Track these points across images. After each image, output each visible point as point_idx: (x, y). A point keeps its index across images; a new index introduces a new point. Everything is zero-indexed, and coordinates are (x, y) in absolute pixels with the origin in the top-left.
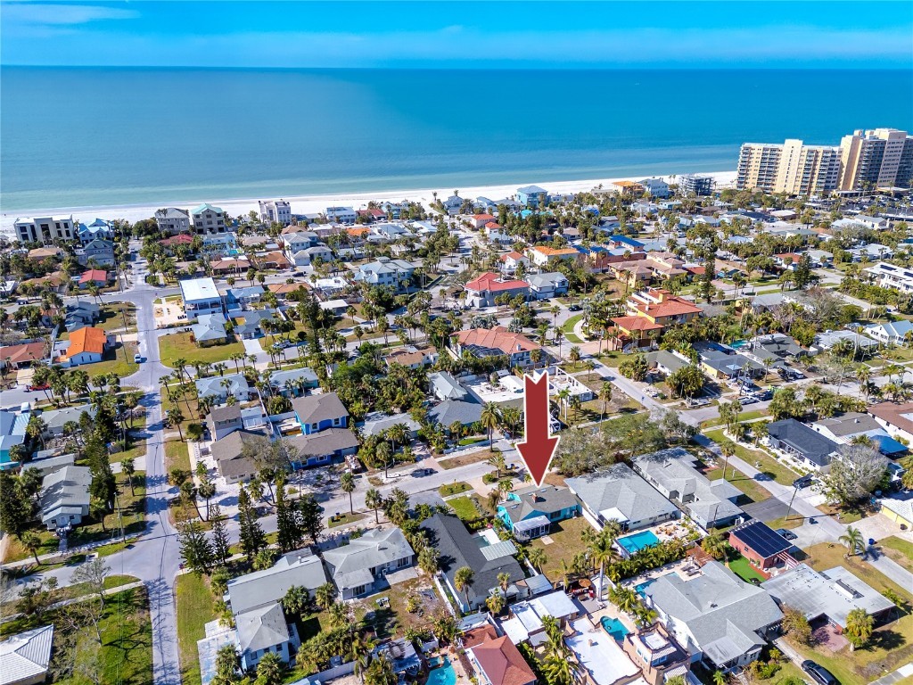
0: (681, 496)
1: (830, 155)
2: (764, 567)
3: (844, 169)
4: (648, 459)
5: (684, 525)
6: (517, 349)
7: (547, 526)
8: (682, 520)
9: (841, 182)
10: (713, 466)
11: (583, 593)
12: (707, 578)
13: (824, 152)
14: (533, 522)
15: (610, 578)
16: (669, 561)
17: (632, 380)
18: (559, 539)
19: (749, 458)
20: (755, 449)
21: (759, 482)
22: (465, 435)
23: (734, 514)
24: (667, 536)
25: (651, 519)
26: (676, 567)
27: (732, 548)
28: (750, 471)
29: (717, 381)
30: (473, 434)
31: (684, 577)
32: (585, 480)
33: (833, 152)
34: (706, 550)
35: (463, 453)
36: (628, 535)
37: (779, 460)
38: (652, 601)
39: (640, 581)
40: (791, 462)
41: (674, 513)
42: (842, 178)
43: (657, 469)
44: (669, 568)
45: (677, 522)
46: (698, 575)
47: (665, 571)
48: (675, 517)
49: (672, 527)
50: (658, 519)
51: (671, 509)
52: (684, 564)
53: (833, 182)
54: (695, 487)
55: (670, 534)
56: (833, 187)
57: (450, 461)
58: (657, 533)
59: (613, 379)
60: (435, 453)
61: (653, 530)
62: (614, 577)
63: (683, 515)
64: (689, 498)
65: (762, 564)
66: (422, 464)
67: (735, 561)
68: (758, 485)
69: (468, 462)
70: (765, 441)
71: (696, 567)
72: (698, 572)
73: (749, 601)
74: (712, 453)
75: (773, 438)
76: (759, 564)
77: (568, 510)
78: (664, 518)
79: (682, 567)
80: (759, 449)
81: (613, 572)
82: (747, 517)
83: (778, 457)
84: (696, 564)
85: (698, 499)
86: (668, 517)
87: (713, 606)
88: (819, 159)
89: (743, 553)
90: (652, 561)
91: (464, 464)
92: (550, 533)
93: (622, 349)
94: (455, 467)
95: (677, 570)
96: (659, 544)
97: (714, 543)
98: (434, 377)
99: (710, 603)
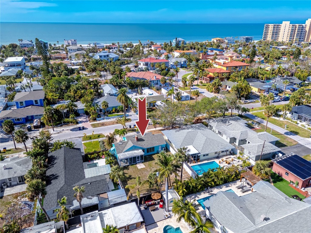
0: (237, 141)
1: (301, 27)
2: (302, 187)
3: (307, 33)
4: (217, 121)
5: (239, 158)
6: (154, 79)
7: (142, 156)
8: (238, 155)
9: (306, 39)
10: (258, 128)
11: (155, 204)
12: (258, 194)
13: (299, 26)
14: (132, 153)
15: (178, 192)
16: (226, 181)
17: (213, 93)
18: (150, 165)
19: (280, 125)
20: (283, 120)
21: (288, 136)
22: (113, 113)
23: (275, 151)
24: (227, 165)
25: (216, 153)
26: (233, 186)
27: (275, 174)
28: (282, 131)
29: (258, 94)
30: (118, 112)
31: (239, 193)
32: (174, 131)
33: (303, 26)
34: (255, 174)
35: (109, 120)
36: (199, 163)
37: (299, 125)
38: (210, 212)
39: (203, 195)
40: (307, 126)
41: (232, 150)
42: (306, 37)
43: (223, 126)
44: (227, 187)
45: (235, 156)
46: (250, 192)
47: (224, 189)
48: (233, 153)
49: (231, 159)
50: (221, 154)
51: (230, 147)
52: (239, 183)
53: (302, 39)
54: (247, 135)
55: (229, 164)
56: (302, 41)
57: (98, 124)
58: (220, 163)
59: (203, 93)
60: (91, 120)
61: (217, 161)
62: (181, 191)
63: (238, 151)
64: (243, 141)
65: (300, 184)
66: (80, 125)
67: (278, 183)
68: (287, 137)
69: (109, 125)
70: (289, 115)
71: (248, 186)
72: (250, 190)
73: (299, 214)
74: (257, 122)
75: (294, 114)
76: (298, 184)
77: (160, 147)
78: (225, 153)
79: (237, 185)
80: (286, 120)
81: (181, 188)
82: (283, 154)
83: (298, 124)
84: (248, 184)
85: (249, 143)
86: (228, 153)
87: (266, 219)
88: (297, 29)
89: (284, 177)
90: (213, 180)
91: (106, 125)
92: (144, 162)
93: (209, 82)
94: (100, 126)
95: (233, 187)
96: (221, 169)
97: (262, 167)
98: (104, 86)
99: (263, 217)
